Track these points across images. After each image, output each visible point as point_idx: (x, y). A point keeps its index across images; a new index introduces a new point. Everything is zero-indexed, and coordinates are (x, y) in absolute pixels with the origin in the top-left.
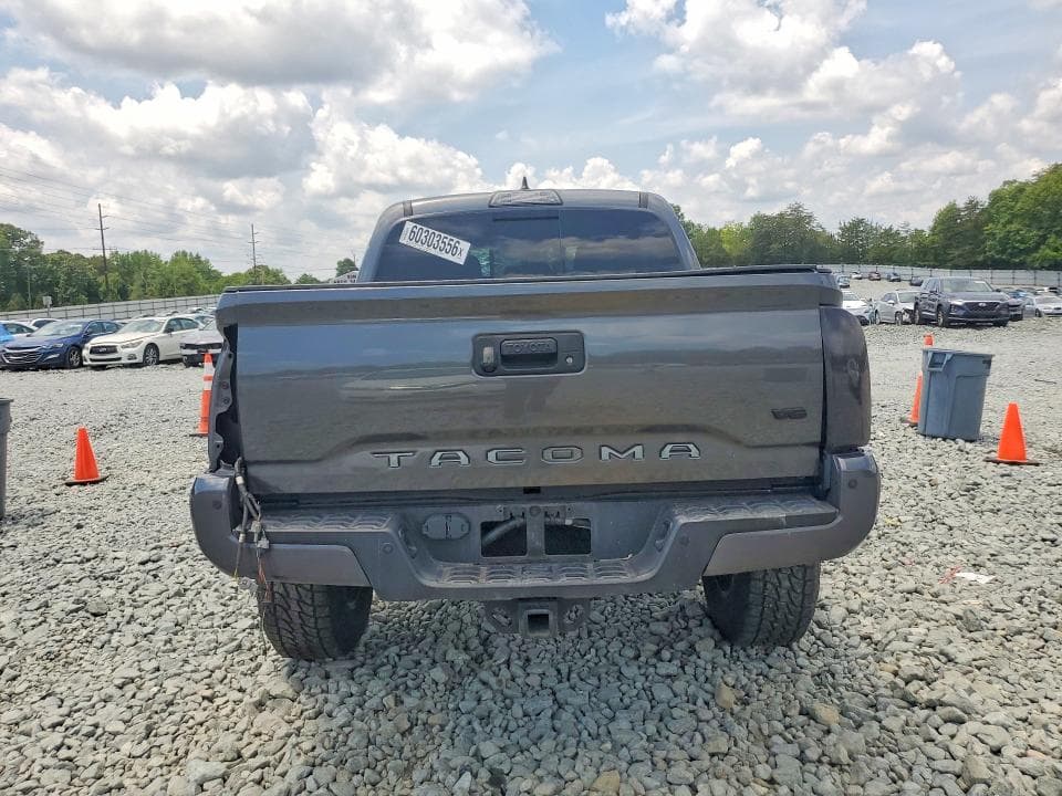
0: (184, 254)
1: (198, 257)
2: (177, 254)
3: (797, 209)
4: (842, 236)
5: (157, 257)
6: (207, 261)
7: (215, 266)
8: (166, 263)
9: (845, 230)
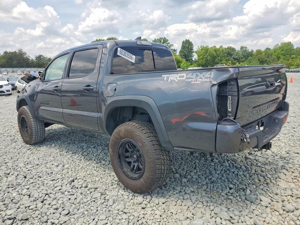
3: (20, 51)
4: (36, 60)
9: (37, 58)
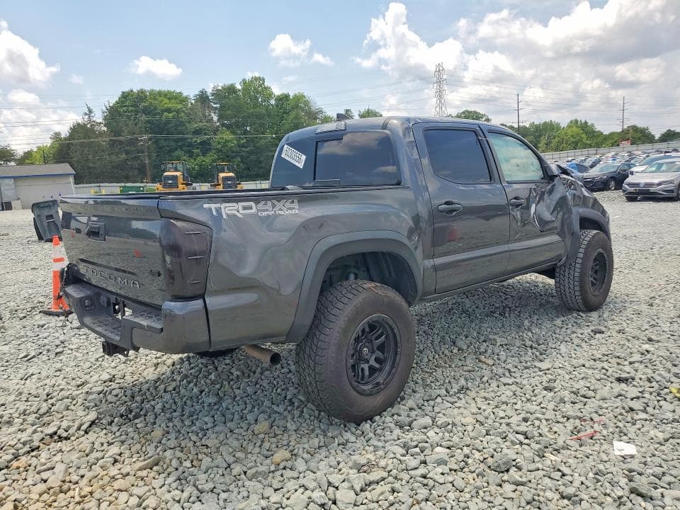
0: (576, 121)
1: (586, 123)
2: (571, 122)
5: (558, 125)
6: (593, 125)
7: (598, 128)
8: (564, 128)
